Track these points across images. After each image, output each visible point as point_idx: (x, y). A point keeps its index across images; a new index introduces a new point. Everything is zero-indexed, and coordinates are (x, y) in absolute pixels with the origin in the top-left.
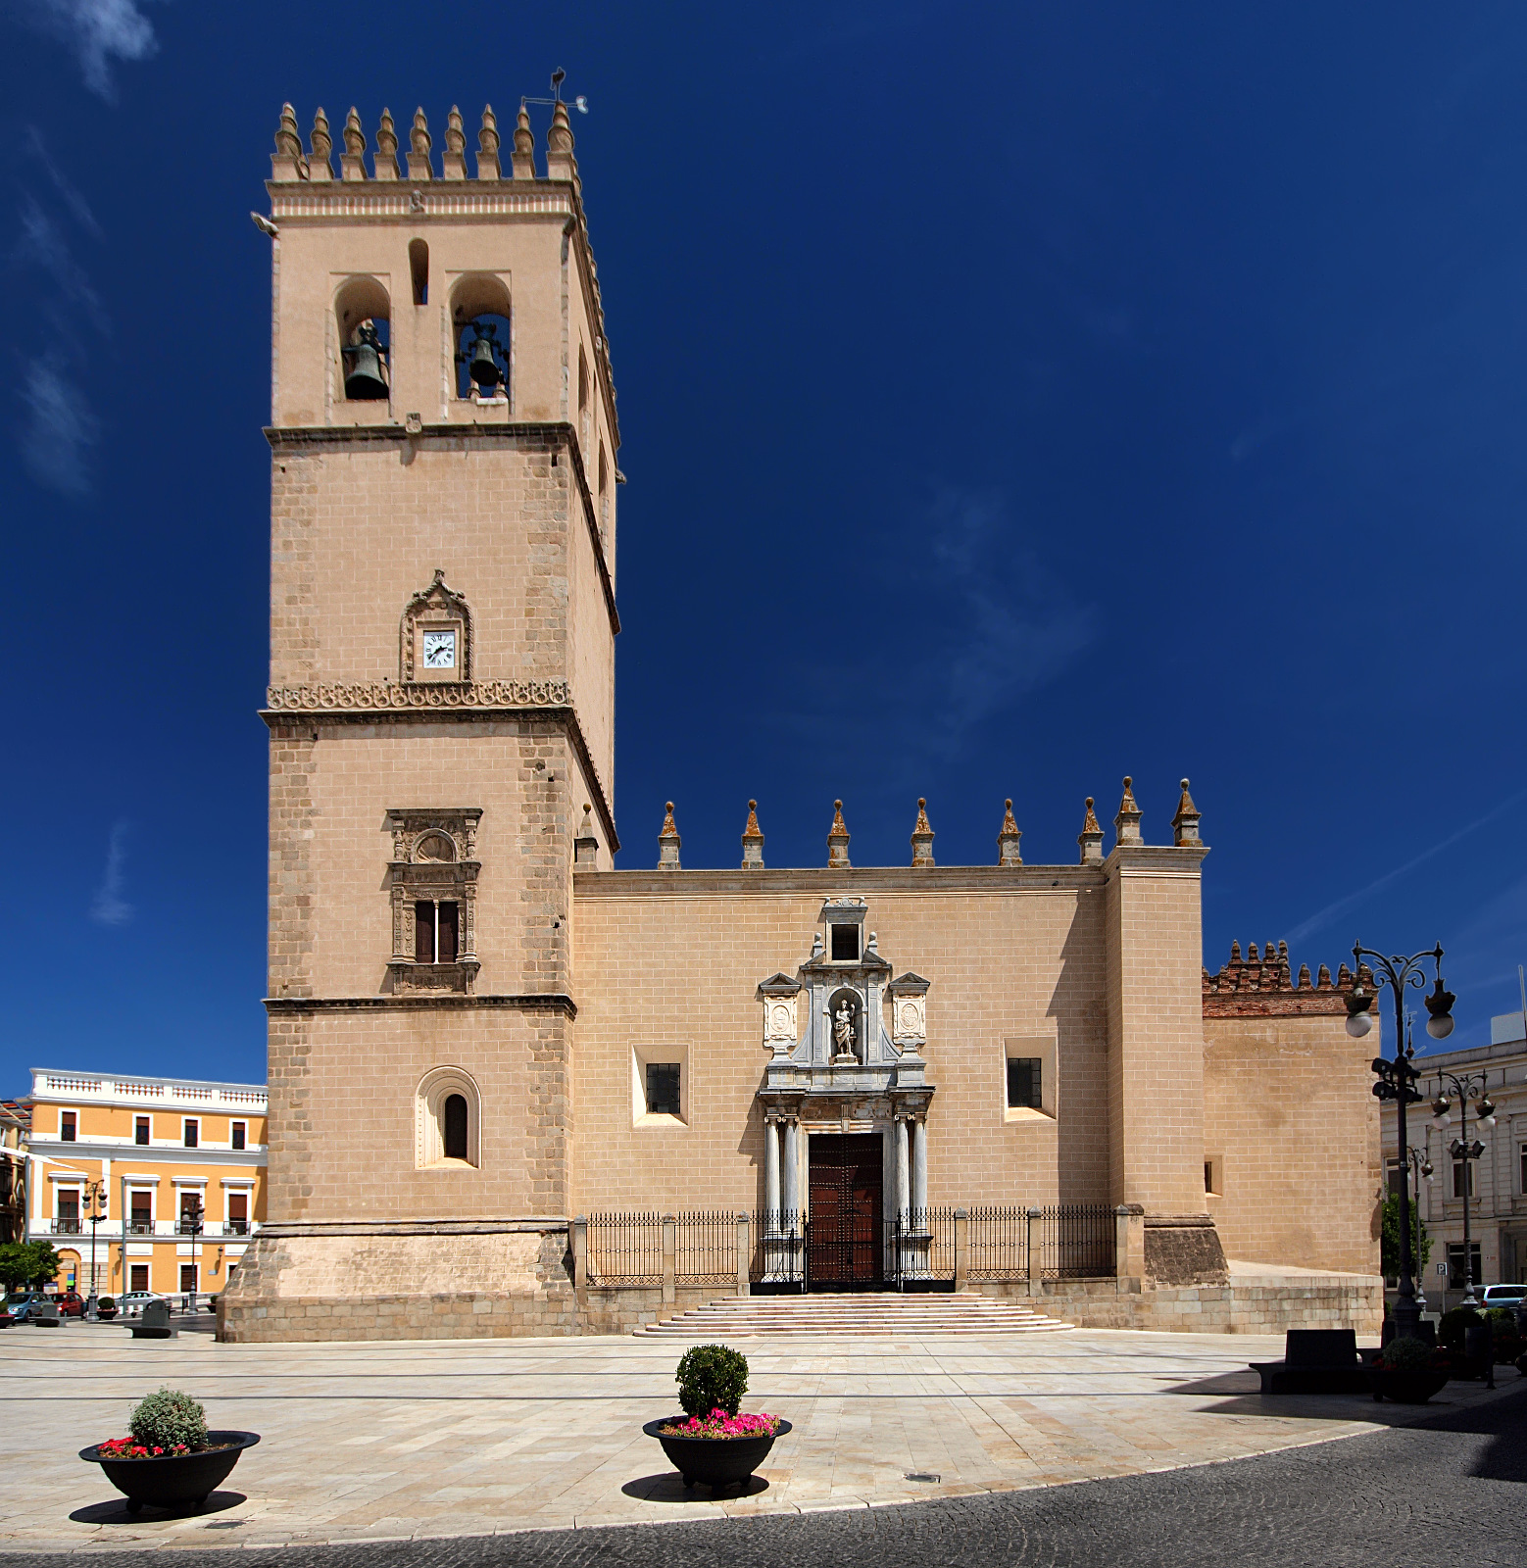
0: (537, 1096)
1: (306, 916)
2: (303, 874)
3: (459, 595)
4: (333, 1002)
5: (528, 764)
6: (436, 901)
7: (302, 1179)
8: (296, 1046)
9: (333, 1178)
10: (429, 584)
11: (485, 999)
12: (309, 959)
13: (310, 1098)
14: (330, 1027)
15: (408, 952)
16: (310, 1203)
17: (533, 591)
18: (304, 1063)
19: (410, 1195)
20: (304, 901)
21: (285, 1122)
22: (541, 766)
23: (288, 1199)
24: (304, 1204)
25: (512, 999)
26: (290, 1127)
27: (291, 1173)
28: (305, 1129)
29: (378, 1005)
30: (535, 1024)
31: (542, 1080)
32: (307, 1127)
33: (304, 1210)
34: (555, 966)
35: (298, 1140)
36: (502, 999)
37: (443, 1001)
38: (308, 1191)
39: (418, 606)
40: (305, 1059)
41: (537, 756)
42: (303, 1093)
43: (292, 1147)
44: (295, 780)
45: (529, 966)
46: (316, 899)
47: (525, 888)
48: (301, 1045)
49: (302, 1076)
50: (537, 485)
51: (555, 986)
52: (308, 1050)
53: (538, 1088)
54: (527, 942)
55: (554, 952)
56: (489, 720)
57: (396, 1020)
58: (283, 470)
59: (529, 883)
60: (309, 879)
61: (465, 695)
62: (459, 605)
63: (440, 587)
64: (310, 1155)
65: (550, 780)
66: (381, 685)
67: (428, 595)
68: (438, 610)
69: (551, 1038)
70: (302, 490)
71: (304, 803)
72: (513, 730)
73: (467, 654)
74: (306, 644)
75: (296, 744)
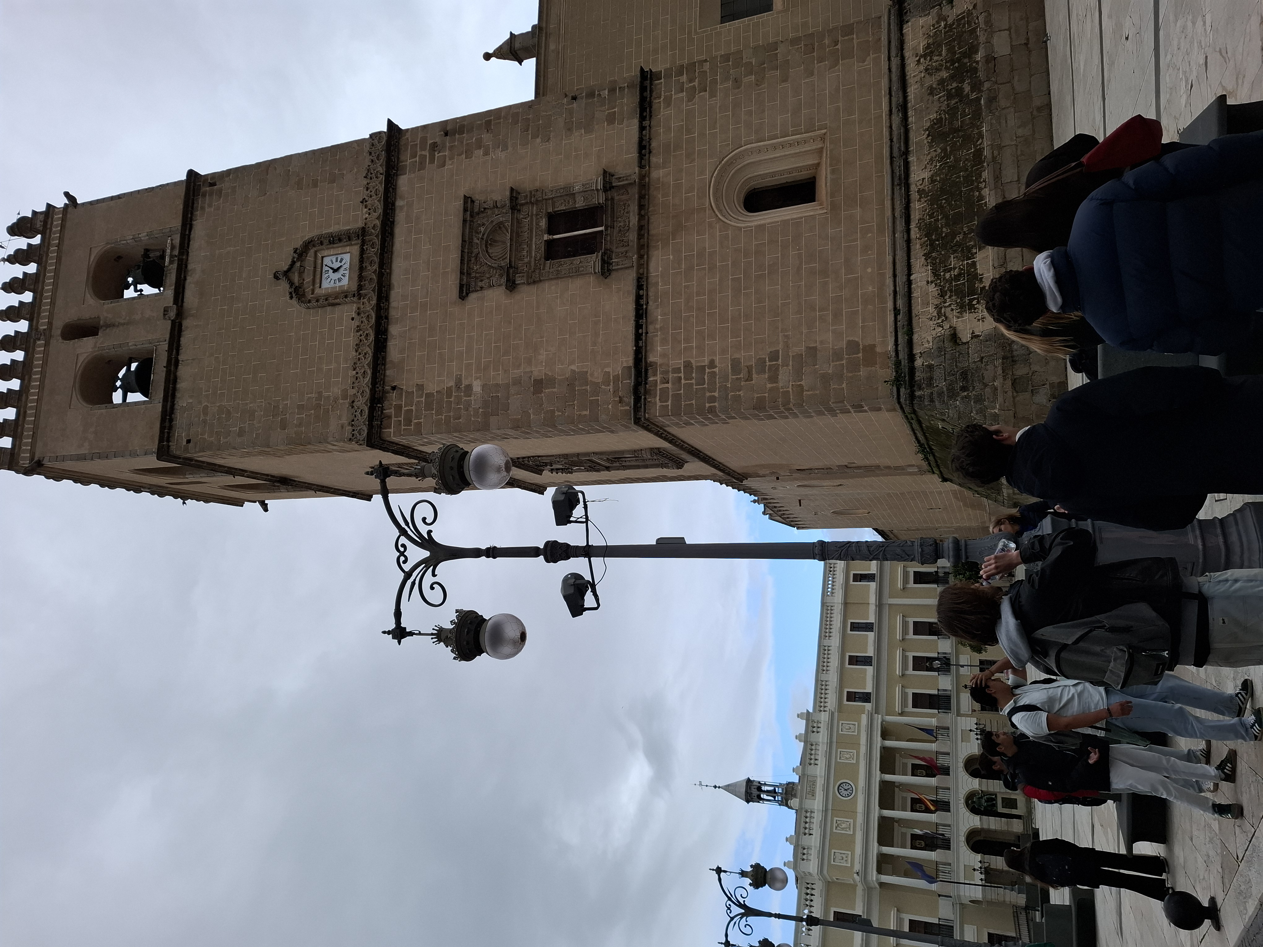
0: (746, 80)
1: (552, 382)
2: (512, 390)
3: (295, 252)
4: (638, 337)
5: (432, 161)
6: (546, 237)
7: (837, 355)
8: (683, 381)
9: (837, 315)
10: (283, 284)
11: (641, 157)
12: (597, 376)
13: (741, 355)
14: (664, 341)
15: (593, 261)
16: (869, 342)
18: (703, 369)
19: (858, 211)
20: (539, 385)
21: (769, 386)
22: (434, 146)
23: (863, 372)
24: (871, 349)
25: (642, 128)
26: (774, 378)
27: (830, 371)
28: (777, 360)
29: (642, 283)
30: (668, 101)
31: (728, 79)
32: (774, 356)
33: (878, 349)
34: (612, 90)
35: (790, 368)
36: (641, 140)
37: (641, 207)
38: (853, 346)
40: (697, 367)
41: (426, 154)
42: (736, 365)
43: (798, 373)
44: (429, 407)
45: (611, 118)
46: (538, 371)
48: (682, 375)
49: (716, 370)
50: (227, 197)
51: (631, 86)
52: (688, 365)
53: (736, 80)
54: (589, 128)
55: (599, 95)
56: (393, 204)
58: (189, 441)
59: (535, 136)
60: (517, 382)
61: (371, 234)
62: (301, 253)
63: (286, 273)
64: (809, 348)
65: (446, 134)
66: (356, 323)
67: (291, 284)
68: (305, 275)
69: (684, 78)
70: (205, 421)
71: (449, 395)
72: (403, 182)
73: (340, 240)
74: (319, 406)
75: (399, 408)
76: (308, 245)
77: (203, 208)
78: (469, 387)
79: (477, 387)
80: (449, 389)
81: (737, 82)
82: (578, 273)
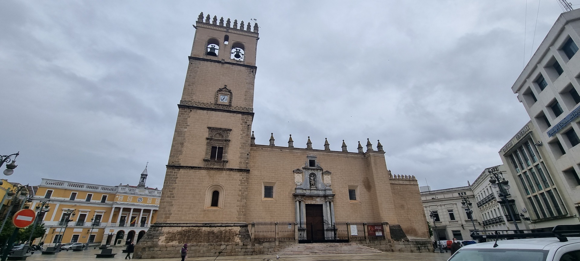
0: (240, 192)
1: (182, 147)
2: (183, 138)
3: (230, 90)
4: (187, 167)
5: (243, 122)
6: (218, 147)
7: (169, 211)
8: (174, 176)
9: (179, 211)
10: (223, 87)
11: (229, 169)
12: (180, 157)
13: (176, 190)
14: (184, 173)
15: (209, 157)
16: (170, 218)
17: (246, 92)
18: (175, 181)
19: (202, 216)
21: (167, 196)
22: (246, 123)
24: (169, 218)
25: (236, 169)
26: (168, 197)
27: (166, 209)
29: (199, 168)
30: (241, 175)
31: (242, 188)
32: (173, 197)
33: (168, 219)
34: (247, 163)
35: (170, 200)
36: (233, 169)
37: (217, 168)
38: (170, 214)
39: (220, 90)
41: (245, 121)
42: (174, 188)
43: (167, 202)
44: (184, 119)
45: (241, 163)
46: (185, 144)
47: (241, 146)
49: (174, 184)
50: (249, 75)
51: (247, 167)
52: (177, 178)
53: (241, 190)
54: (240, 157)
55: (247, 160)
56: (235, 113)
57: (204, 172)
58: (192, 63)
59: (242, 145)
60: (184, 139)
61: (229, 107)
62: (230, 91)
63: (225, 88)
64: (173, 204)
65: (248, 125)
66: (209, 103)
67: (223, 89)
68: (224, 92)
69: (245, 179)
70: (195, 67)
71: (186, 123)
72: (240, 115)
73: (230, 100)
74: (191, 93)
75: (186, 112)
76: (231, 93)
77: (247, 69)
78: (186, 128)
79: (186, 130)
80: (187, 123)
81: (240, 191)
82: (207, 154)
